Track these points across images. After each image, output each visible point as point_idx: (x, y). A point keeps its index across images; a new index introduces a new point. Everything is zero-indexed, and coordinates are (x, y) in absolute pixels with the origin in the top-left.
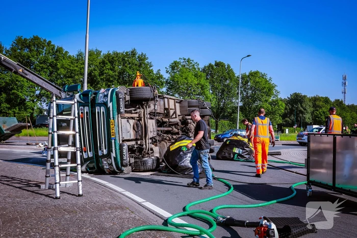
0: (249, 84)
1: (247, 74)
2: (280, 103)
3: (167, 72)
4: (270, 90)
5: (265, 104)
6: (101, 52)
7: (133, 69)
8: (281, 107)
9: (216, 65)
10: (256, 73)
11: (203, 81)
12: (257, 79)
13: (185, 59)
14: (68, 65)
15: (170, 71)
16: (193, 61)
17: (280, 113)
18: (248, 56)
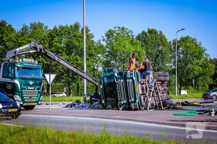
0: (181, 48)
1: (179, 40)
2: (210, 65)
3: (104, 40)
4: (200, 54)
5: (196, 67)
6: (43, 24)
7: (79, 41)
8: (211, 69)
9: (149, 32)
10: (187, 38)
11: (139, 49)
12: (188, 44)
13: (119, 28)
14: (15, 38)
15: (106, 40)
16: (127, 29)
17: (211, 74)
18: (182, 30)
